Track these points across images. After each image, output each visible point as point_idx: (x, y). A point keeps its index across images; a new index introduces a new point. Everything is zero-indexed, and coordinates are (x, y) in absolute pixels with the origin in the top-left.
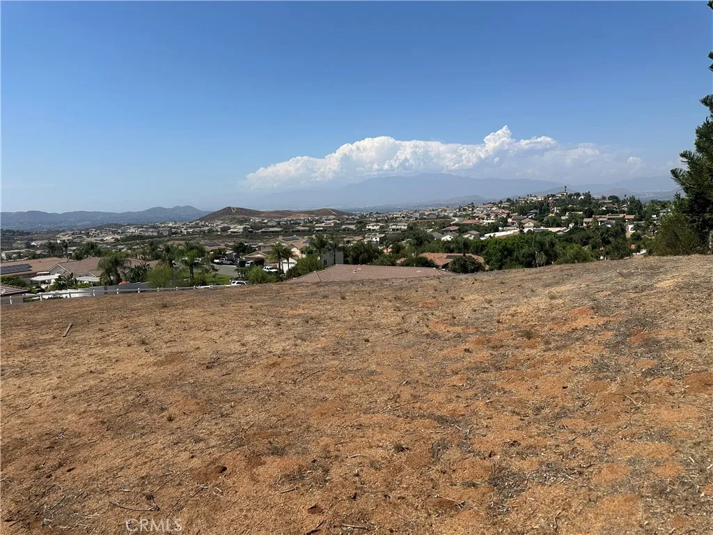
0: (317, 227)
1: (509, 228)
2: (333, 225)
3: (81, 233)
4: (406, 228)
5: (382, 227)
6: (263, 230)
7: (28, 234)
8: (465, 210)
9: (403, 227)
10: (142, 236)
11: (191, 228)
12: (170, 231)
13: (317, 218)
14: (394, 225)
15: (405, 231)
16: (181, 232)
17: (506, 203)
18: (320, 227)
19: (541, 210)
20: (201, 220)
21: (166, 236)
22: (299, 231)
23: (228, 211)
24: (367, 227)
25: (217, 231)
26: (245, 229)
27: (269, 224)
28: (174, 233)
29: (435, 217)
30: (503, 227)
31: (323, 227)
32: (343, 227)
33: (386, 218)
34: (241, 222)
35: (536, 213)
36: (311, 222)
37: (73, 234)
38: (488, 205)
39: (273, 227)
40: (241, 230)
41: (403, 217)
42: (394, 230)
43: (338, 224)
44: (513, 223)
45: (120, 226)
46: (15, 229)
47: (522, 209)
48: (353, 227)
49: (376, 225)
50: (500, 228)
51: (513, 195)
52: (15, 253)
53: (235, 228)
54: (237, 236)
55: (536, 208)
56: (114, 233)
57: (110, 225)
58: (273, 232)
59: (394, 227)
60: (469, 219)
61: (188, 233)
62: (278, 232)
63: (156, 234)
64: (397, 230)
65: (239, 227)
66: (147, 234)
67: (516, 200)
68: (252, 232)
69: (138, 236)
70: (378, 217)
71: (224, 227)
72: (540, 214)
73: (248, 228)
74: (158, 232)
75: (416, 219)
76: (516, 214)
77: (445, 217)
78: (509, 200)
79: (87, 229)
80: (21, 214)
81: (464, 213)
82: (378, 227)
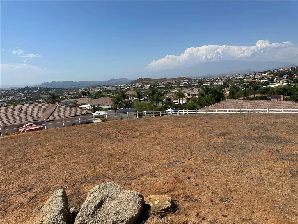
0: (180, 85)
1: (275, 83)
2: (188, 83)
3: (86, 89)
4: (222, 84)
5: (211, 84)
6: (158, 87)
7: (67, 89)
8: (248, 76)
9: (221, 84)
10: (110, 90)
11: (128, 86)
12: (121, 88)
13: (179, 81)
14: (216, 83)
15: (222, 85)
16: (125, 88)
17: (269, 72)
18: (182, 85)
19: (290, 74)
21: (119, 90)
22: (173, 87)
23: (141, 79)
24: (204, 84)
25: (139, 87)
26: (150, 86)
27: (160, 84)
28: (122, 89)
29: (235, 79)
30: (271, 83)
31: (183, 85)
32: (192, 84)
33: (211, 80)
35: (287, 76)
36: (177, 83)
37: (84, 89)
38: (259, 73)
39: (161, 85)
40: (149, 87)
41: (219, 80)
42: (216, 85)
43: (190, 83)
44: (276, 81)
45: (100, 86)
46: (63, 88)
47: (281, 75)
48: (197, 84)
49: (208, 83)
50: (270, 84)
51: (272, 69)
52: (64, 97)
53: (146, 86)
54: (147, 89)
55: (287, 73)
56: (99, 89)
58: (162, 87)
59: (217, 84)
60: (253, 79)
61: (127, 88)
62: (164, 87)
63: (115, 89)
64: (218, 85)
65: (148, 85)
66: (112, 89)
67: (273, 71)
68: (153, 87)
70: (208, 79)
71: (142, 86)
72: (290, 76)
73: (152, 86)
74: (116, 88)
75: (226, 80)
76: (277, 77)
77: (240, 79)
78: (269, 71)
79: (89, 88)
80: (64, 82)
81: (248, 77)
82: (209, 84)
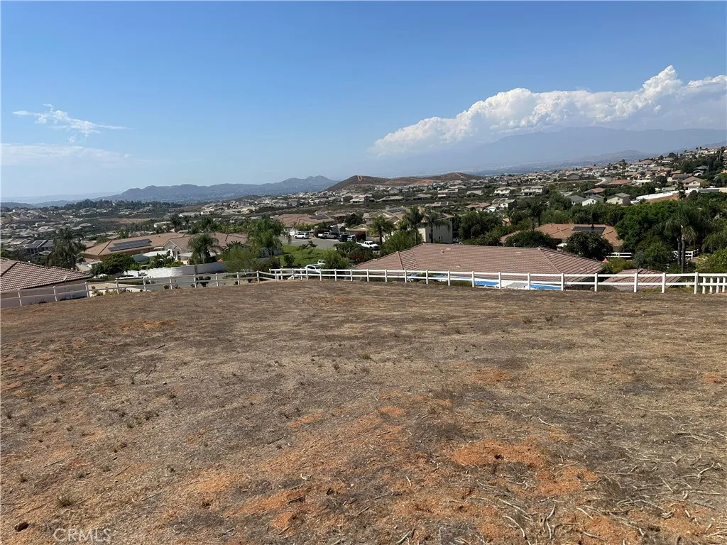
0: (440, 194)
1: (668, 189)
2: (457, 191)
3: (223, 205)
4: (541, 191)
5: (512, 192)
6: (384, 199)
7: (181, 206)
8: (615, 168)
9: (537, 191)
10: (273, 208)
11: (319, 198)
12: (298, 202)
13: (442, 184)
14: (526, 188)
15: (539, 195)
16: (309, 202)
17: (668, 159)
18: (443, 193)
19: (712, 165)
20: (329, 190)
21: (294, 207)
22: (420, 199)
23: (354, 180)
24: (496, 192)
25: (340, 201)
26: (366, 198)
27: (391, 192)
28: (303, 204)
29: (578, 177)
30: (661, 188)
31: (446, 193)
32: (468, 192)
33: (519, 181)
34: (365, 191)
35: (705, 170)
36: (435, 188)
37: (216, 206)
38: (645, 162)
39: (395, 195)
40: (363, 200)
41: (540, 179)
42: (526, 194)
43: (463, 189)
44: (674, 183)
45: (256, 197)
46: (170, 202)
47: (686, 165)
48: (479, 192)
49: (506, 190)
50: (657, 189)
51: (677, 149)
53: (357, 197)
54: (359, 206)
55: (705, 164)
56: (251, 204)
57: (248, 197)
58: (393, 200)
59: (527, 191)
60: (619, 179)
61: (315, 203)
62: (399, 200)
63: (285, 205)
64: (531, 194)
65: (361, 196)
66: (277, 206)
67: (681, 155)
68: (373, 201)
69: (270, 207)
70: (510, 180)
71: (347, 197)
72: (710, 170)
73: (370, 197)
74: (288, 203)
75: (555, 180)
76: (679, 172)
77: (589, 177)
78: (671, 155)
79: (229, 201)
80: (176, 188)
81: (614, 172)
82: (508, 192)
